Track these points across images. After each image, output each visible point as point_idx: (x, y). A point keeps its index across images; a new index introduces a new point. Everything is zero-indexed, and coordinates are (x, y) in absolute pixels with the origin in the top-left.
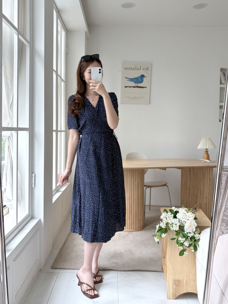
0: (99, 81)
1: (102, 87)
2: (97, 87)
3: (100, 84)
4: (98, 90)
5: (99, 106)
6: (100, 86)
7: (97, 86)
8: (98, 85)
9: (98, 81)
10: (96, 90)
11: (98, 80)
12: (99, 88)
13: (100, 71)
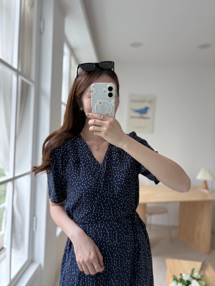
0: (109, 113)
1: (115, 126)
2: (104, 129)
3: (111, 119)
4: (106, 134)
5: (108, 163)
6: (111, 124)
7: (104, 124)
8: (107, 123)
9: (107, 114)
10: (102, 135)
11: (107, 112)
12: (109, 130)
13: (109, 92)
